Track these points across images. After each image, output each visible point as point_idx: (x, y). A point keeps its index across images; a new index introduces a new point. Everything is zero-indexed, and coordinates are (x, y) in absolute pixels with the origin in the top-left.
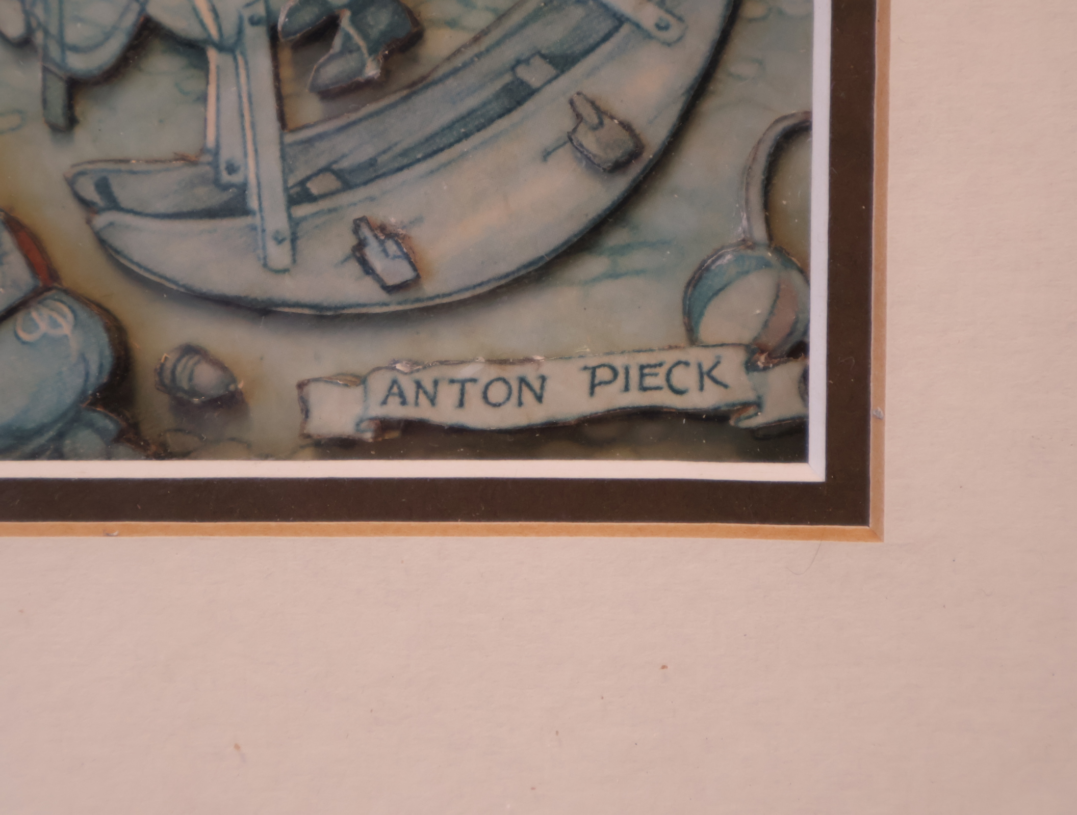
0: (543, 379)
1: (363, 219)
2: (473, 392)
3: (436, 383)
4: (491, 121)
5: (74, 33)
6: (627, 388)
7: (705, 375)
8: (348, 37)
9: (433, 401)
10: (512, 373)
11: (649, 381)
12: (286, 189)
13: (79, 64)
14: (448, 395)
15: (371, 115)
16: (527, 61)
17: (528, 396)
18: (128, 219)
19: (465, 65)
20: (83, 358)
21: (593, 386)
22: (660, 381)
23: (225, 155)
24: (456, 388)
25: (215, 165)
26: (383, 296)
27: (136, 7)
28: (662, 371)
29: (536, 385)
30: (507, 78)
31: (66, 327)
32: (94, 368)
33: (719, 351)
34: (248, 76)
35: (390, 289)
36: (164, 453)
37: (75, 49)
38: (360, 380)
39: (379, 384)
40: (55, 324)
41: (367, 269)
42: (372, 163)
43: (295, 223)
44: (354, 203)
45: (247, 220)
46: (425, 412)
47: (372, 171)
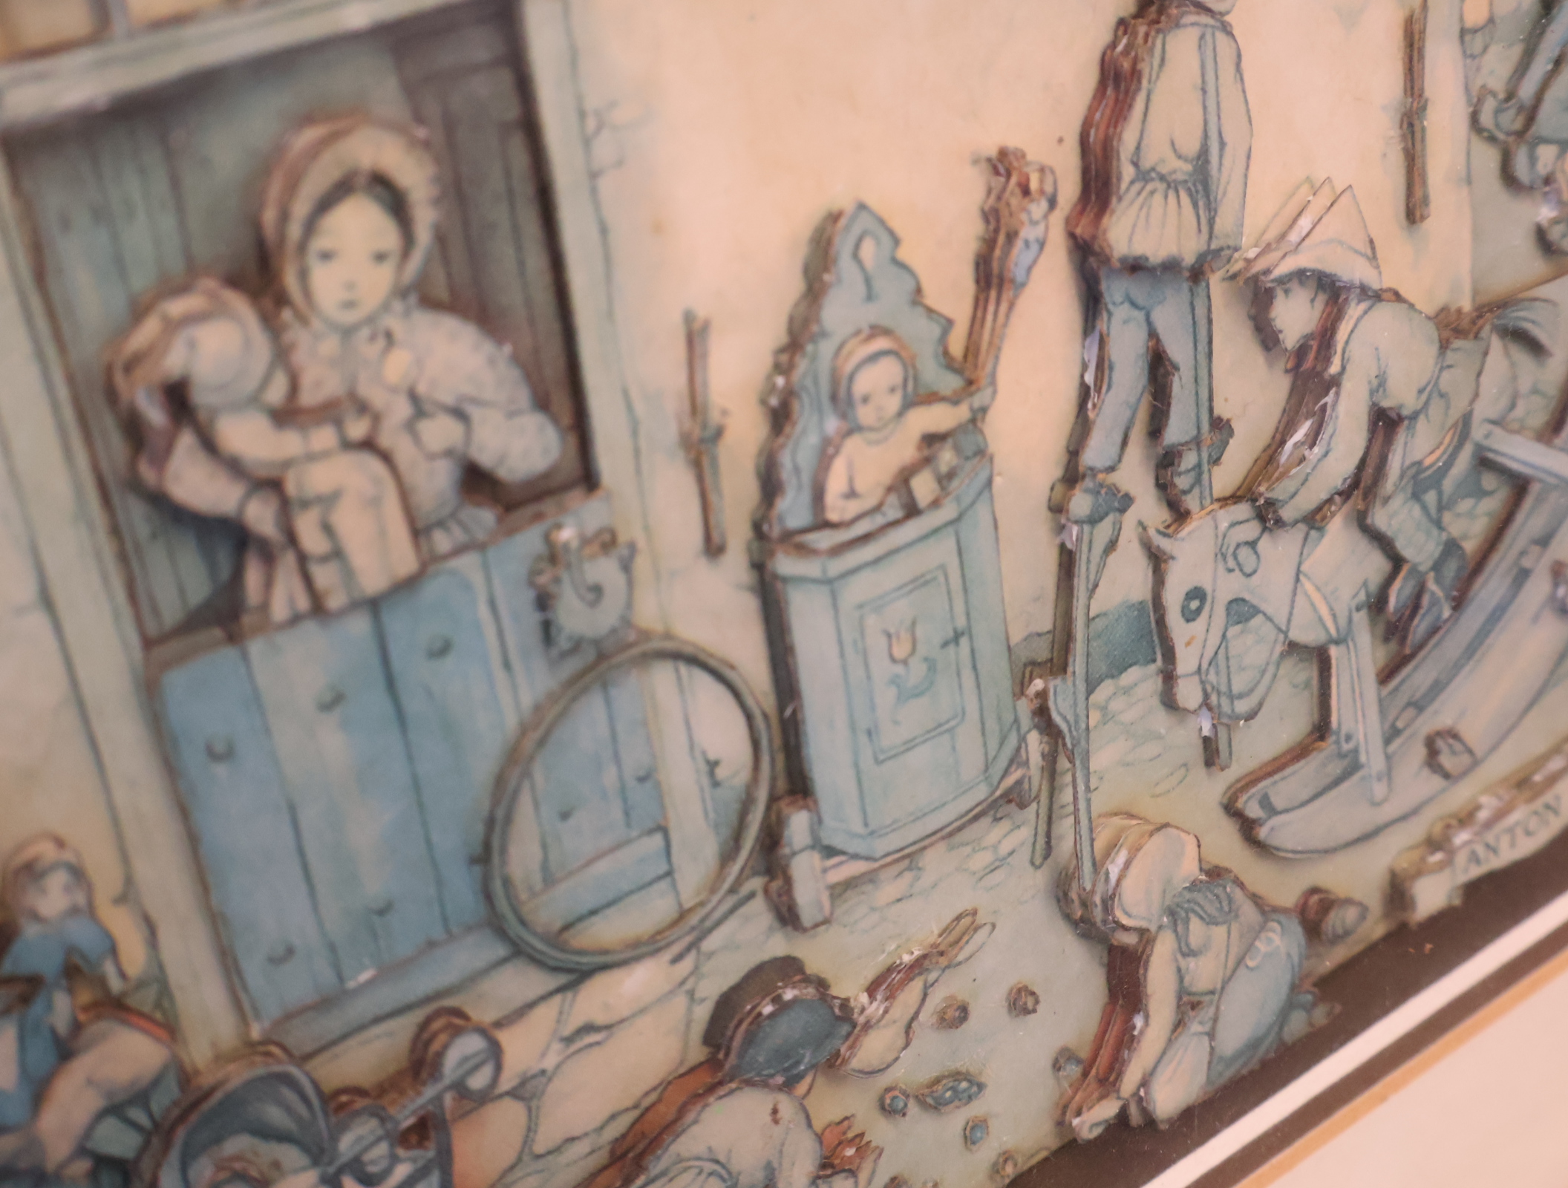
1: (1435, 732)
4: (1508, 609)
8: (1433, 594)
9: (1495, 852)
10: (1541, 804)
12: (1384, 735)
14: (1504, 842)
16: (1526, 551)
17: (1549, 816)
18: (1283, 818)
20: (1289, 955)
23: (1343, 732)
24: (1509, 835)
25: (1337, 741)
26: (1444, 784)
27: (1281, 637)
30: (1516, 569)
34: (1356, 656)
39: (1461, 858)
40: (1270, 941)
42: (1435, 683)
43: (1388, 758)
44: (1425, 722)
45: (1361, 774)
46: (1493, 864)
47: (1436, 689)
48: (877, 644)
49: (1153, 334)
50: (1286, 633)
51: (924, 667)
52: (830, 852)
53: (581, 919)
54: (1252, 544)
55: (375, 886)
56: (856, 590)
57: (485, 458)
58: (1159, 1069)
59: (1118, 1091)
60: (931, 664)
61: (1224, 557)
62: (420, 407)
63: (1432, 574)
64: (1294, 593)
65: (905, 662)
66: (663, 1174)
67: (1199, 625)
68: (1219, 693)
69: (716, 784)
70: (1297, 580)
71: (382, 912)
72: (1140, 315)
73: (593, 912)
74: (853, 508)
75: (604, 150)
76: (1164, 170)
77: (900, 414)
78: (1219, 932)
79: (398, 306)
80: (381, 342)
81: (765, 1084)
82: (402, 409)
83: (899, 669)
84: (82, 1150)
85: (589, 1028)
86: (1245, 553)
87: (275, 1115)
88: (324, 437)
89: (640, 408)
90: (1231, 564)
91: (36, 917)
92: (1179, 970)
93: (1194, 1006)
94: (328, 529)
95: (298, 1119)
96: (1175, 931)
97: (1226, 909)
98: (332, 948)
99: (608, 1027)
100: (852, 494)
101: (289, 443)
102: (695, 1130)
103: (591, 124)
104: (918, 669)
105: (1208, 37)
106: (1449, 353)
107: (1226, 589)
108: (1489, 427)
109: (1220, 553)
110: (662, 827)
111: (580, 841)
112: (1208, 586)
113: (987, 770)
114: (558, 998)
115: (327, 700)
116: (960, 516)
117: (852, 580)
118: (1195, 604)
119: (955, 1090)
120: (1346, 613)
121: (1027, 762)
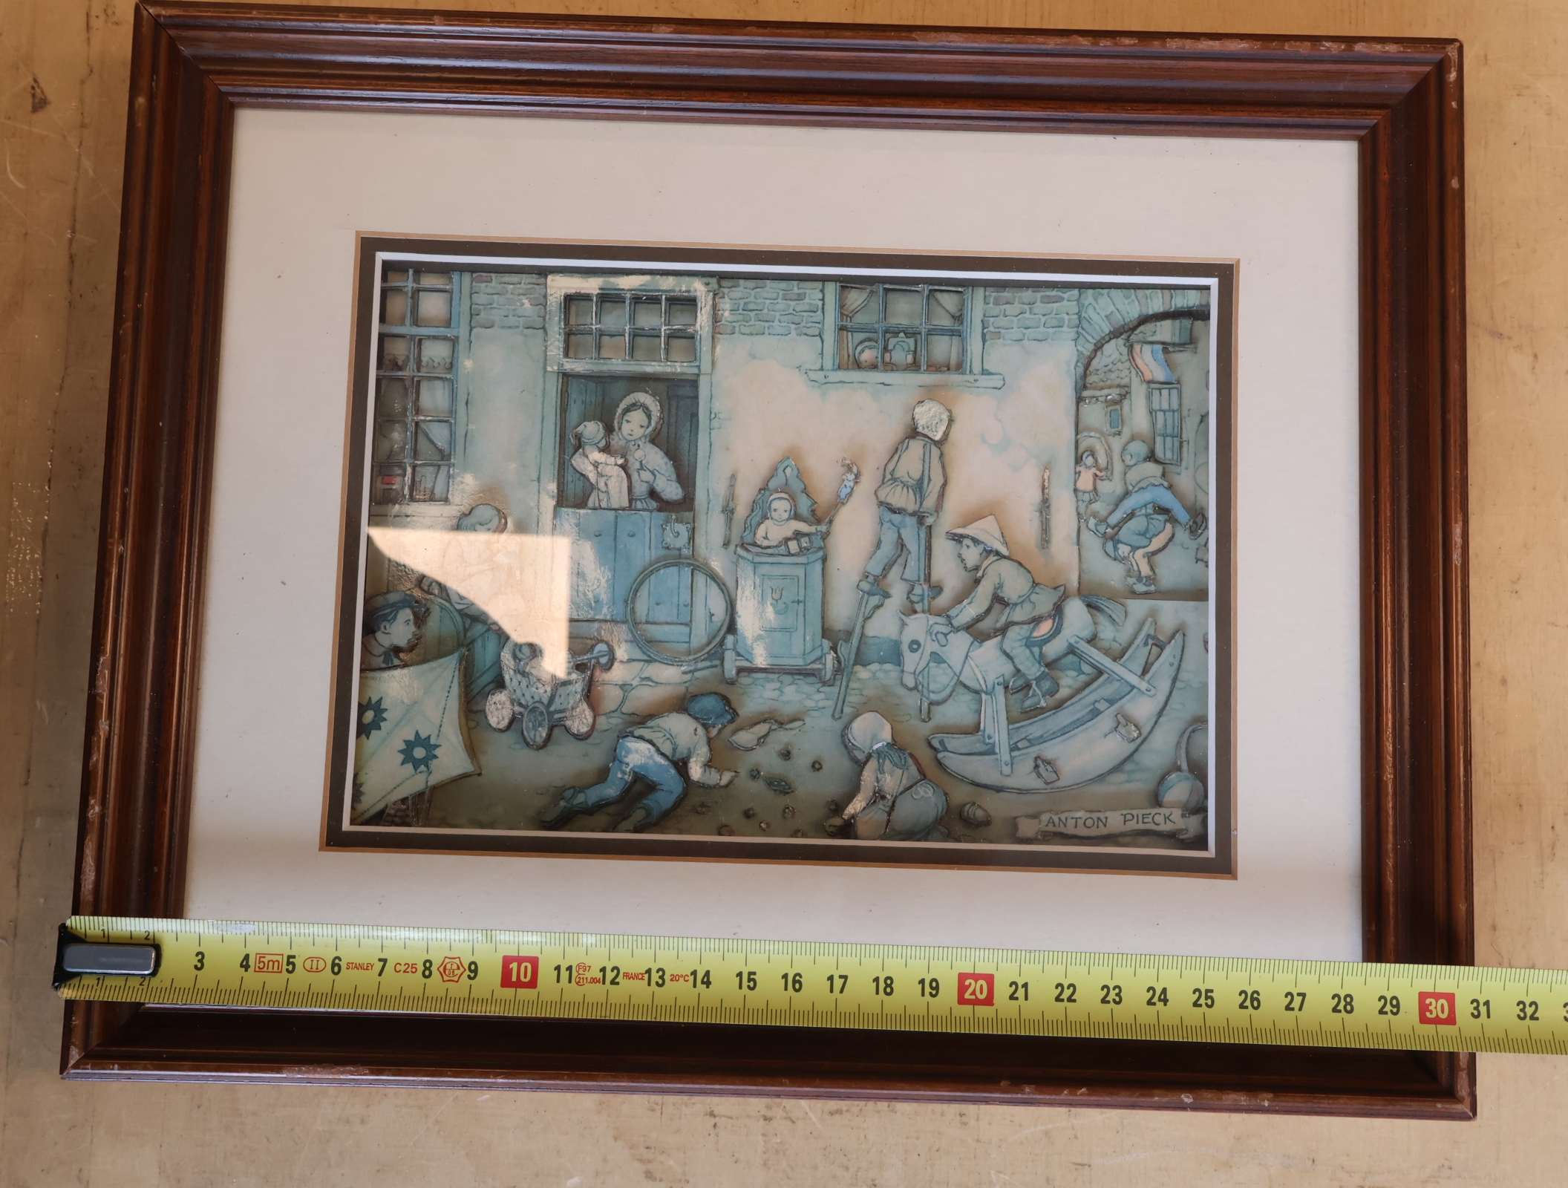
0: (1106, 818)
1: (1039, 757)
2: (1080, 822)
3: (1066, 819)
4: (1085, 723)
5: (932, 687)
6: (1137, 823)
7: (1167, 818)
8: (1035, 690)
9: (1065, 825)
10: (1095, 815)
11: (1146, 820)
12: (1010, 745)
13: (934, 697)
14: (1071, 823)
15: (1041, 719)
16: (1099, 702)
17: (1100, 824)
18: (951, 755)
19: (1076, 702)
20: (936, 805)
21: (1125, 821)
22: (1150, 820)
23: (987, 732)
24: (1074, 821)
25: (983, 736)
26: (1044, 786)
27: (956, 678)
28: (1151, 816)
29: (1104, 821)
30: (1092, 707)
31: (930, 793)
32: (940, 810)
33: (1172, 809)
34: (997, 704)
35: (1047, 783)
37: (933, 692)
38: (1035, 816)
39: (1045, 817)
40: (926, 793)
41: (1039, 775)
42: (1042, 736)
43: (1012, 758)
44: (1034, 751)
45: (996, 756)
46: (1062, 829)
47: (1042, 740)
48: (768, 591)
49: (900, 537)
50: (959, 677)
51: (784, 606)
52: (739, 654)
53: (657, 641)
54: (945, 635)
56: (763, 570)
57: (658, 489)
60: (787, 607)
61: (931, 635)
63: (1035, 682)
64: (964, 663)
65: (777, 601)
66: (652, 727)
67: (917, 655)
68: (923, 686)
69: (711, 621)
70: (966, 658)
71: (595, 602)
72: (896, 529)
74: (765, 543)
75: (715, 423)
77: (787, 520)
80: (636, 447)
82: (637, 465)
83: (774, 602)
85: (648, 679)
86: (940, 636)
89: (711, 497)
90: (934, 638)
94: (606, 484)
96: (878, 761)
98: (579, 605)
99: (656, 683)
100: (766, 538)
102: (665, 719)
103: (713, 416)
104: (780, 605)
106: (1037, 588)
107: (930, 646)
108: (1078, 639)
109: (929, 632)
110: (688, 624)
111: (661, 614)
112: (922, 642)
113: (804, 655)
114: (642, 663)
115: (597, 534)
116: (808, 563)
117: (763, 566)
118: (915, 646)
119: (779, 784)
120: (992, 683)
121: (825, 664)
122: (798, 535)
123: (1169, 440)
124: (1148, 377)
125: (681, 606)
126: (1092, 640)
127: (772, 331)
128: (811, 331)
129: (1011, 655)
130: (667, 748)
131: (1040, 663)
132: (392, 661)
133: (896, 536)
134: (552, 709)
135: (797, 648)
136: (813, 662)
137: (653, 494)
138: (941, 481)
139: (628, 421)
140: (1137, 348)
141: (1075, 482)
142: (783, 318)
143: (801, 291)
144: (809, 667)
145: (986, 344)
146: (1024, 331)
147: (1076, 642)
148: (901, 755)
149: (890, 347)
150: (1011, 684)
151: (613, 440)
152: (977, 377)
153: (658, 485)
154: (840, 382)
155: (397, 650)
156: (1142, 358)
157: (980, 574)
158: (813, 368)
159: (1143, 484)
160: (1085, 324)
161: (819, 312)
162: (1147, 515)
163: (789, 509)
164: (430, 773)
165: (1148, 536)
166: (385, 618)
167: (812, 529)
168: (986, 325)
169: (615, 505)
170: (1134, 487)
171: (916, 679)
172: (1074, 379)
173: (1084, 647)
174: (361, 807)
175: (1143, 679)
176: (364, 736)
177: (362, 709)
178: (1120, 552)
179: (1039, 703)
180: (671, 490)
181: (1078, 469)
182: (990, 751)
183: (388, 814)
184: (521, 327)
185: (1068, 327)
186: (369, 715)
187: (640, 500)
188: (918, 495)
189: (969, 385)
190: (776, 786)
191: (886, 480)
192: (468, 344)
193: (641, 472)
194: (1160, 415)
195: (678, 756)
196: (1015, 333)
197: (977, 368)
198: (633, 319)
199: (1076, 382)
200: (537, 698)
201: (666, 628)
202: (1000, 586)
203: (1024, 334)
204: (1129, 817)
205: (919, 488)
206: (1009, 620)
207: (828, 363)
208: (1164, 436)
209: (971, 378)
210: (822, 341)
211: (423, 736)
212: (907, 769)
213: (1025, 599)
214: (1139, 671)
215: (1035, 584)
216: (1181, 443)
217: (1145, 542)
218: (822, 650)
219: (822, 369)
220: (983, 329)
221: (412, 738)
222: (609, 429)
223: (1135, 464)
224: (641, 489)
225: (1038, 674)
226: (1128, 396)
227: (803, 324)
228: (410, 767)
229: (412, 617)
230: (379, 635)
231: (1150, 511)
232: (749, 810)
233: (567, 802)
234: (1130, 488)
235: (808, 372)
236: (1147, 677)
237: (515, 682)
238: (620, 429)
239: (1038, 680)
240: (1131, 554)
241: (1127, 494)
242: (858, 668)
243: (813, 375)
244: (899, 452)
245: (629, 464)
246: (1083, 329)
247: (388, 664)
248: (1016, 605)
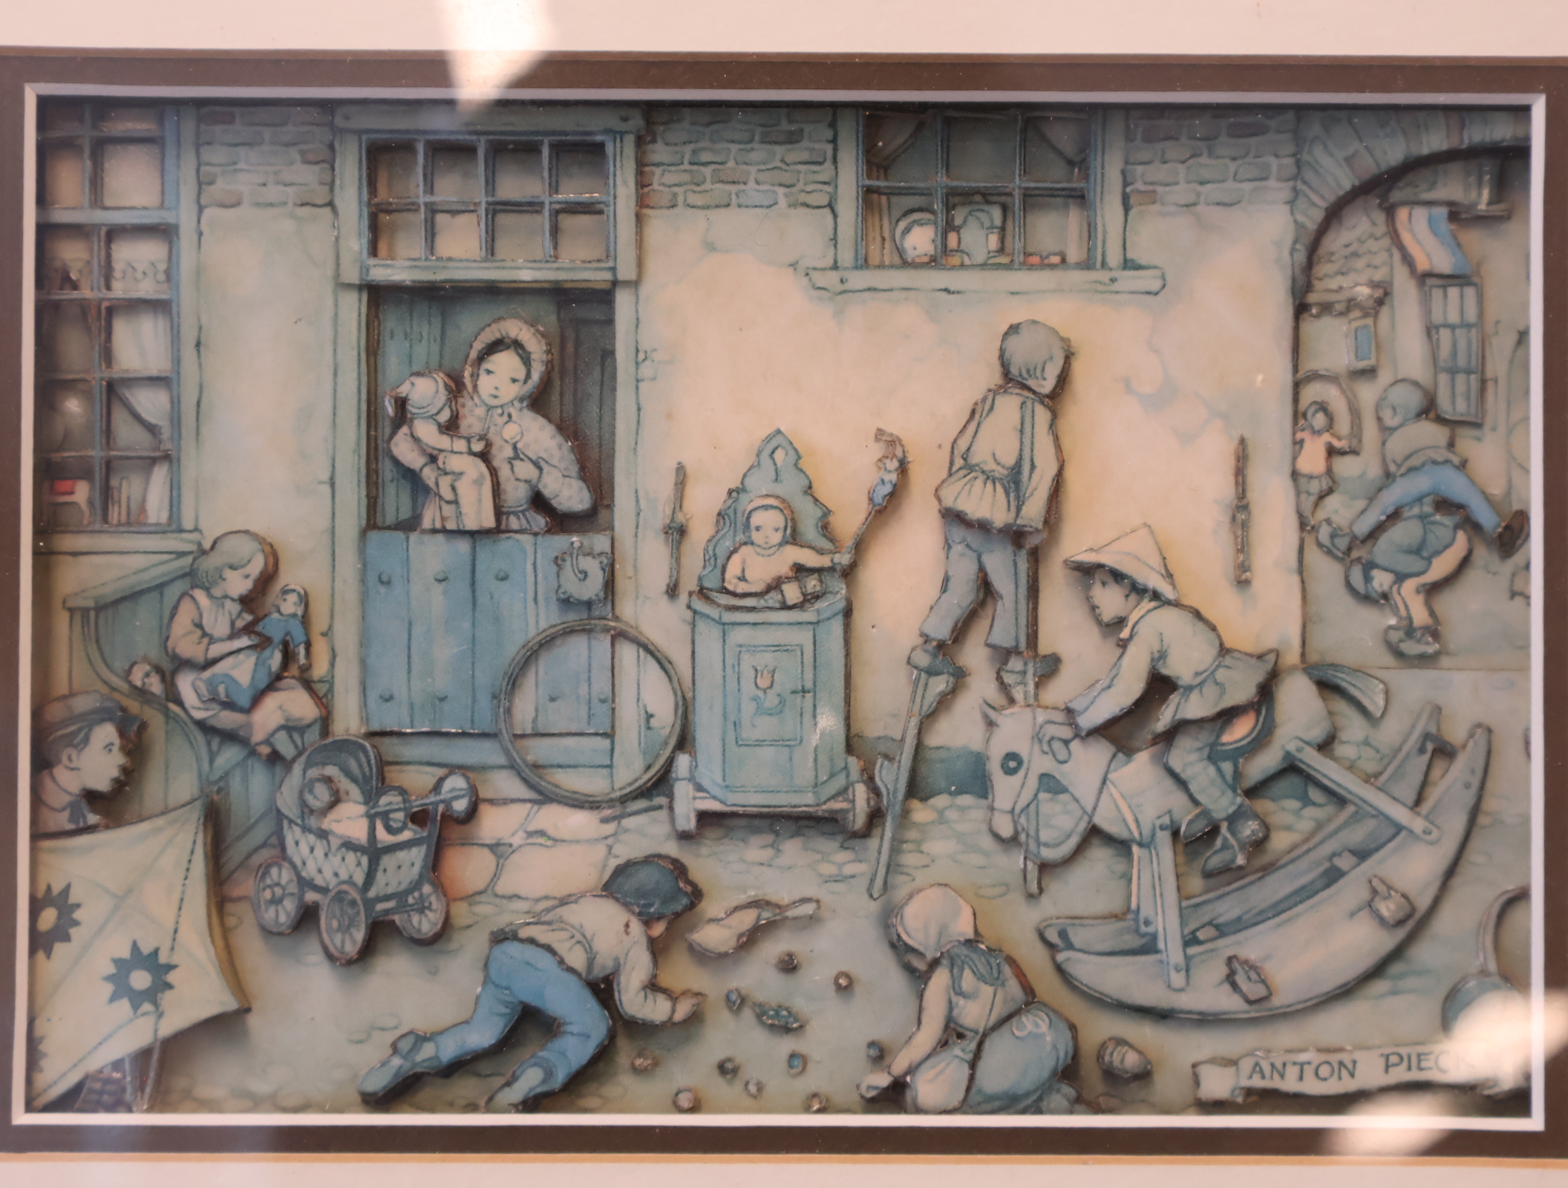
0: (1354, 1062)
1: (1235, 957)
2: (1309, 1071)
3: (1284, 1065)
4: (1316, 893)
5: (1044, 835)
6: (1409, 1068)
8: (1225, 839)
9: (1282, 1076)
10: (1334, 1058)
11: (1423, 1063)
12: (1183, 937)
13: (1049, 854)
14: (1292, 1072)
15: (1239, 889)
16: (1340, 854)
17: (1344, 1073)
18: (1080, 955)
19: (1299, 857)
20: (1055, 1047)
21: (1387, 1067)
22: (1431, 1063)
23: (1143, 915)
24: (1297, 1069)
25: (1136, 920)
26: (1245, 1006)
27: (1086, 818)
28: (1432, 1057)
29: (1350, 1066)
30: (1327, 865)
31: (1044, 1027)
32: (1062, 1055)
34: (1159, 864)
35: (1250, 1002)
36: (1097, 1110)
37: (1046, 845)
38: (1232, 1062)
39: (1246, 1065)
40: (1037, 1025)
41: (1235, 986)
42: (1239, 919)
43: (1188, 959)
44: (1228, 946)
45: (1158, 957)
46: (1276, 1083)
47: (1239, 925)
48: (748, 674)
50: (1091, 817)
51: (776, 700)
52: (699, 788)
53: (552, 766)
54: (1066, 742)
55: (441, 683)
56: (738, 636)
57: (547, 492)
58: (924, 1067)
59: (889, 1067)
60: (782, 702)
61: (1040, 741)
62: (517, 455)
64: (1100, 792)
65: (765, 691)
66: (549, 923)
67: (1016, 780)
68: (1028, 835)
69: (649, 728)
70: (1104, 782)
71: (442, 699)
72: (974, 555)
73: (560, 766)
74: (742, 587)
75: (646, 370)
76: (985, 468)
77: (781, 545)
78: (987, 991)
79: (517, 404)
80: (505, 418)
81: (626, 905)
82: (508, 452)
83: (760, 694)
84: (267, 742)
85: (542, 833)
86: (1057, 746)
87: (353, 765)
88: (460, 445)
89: (642, 502)
90: (1046, 748)
91: (279, 611)
92: (950, 1002)
93: (960, 1036)
94: (453, 489)
95: (364, 775)
96: (951, 971)
97: (995, 975)
98: (412, 706)
99: (555, 840)
100: (742, 579)
101: (444, 442)
103: (641, 356)
104: (771, 700)
105: (1029, 403)
106: (1227, 657)
107: (1039, 763)
108: (1301, 744)
109: (1037, 737)
110: (610, 735)
111: (558, 718)
112: (1025, 756)
113: (816, 786)
114: (529, 805)
115: (440, 577)
116: (818, 622)
117: (738, 629)
118: (1012, 764)
119: (777, 1013)
120: (1150, 826)
121: (853, 801)
122: (800, 571)
123: (1460, 378)
124: (1422, 265)
125: (595, 700)
126: (1325, 746)
127: (743, 200)
128: (813, 199)
129: (1183, 776)
130: (577, 959)
131: (1234, 791)
132: (85, 818)
133: (975, 567)
134: (372, 893)
135: (805, 773)
136: (833, 797)
137: (539, 502)
138: (1053, 470)
139: (489, 372)
140: (1402, 214)
141: (1294, 459)
142: (762, 177)
143: (793, 128)
144: (824, 807)
145: (1132, 213)
146: (1199, 188)
147: (1299, 750)
148: (992, 960)
149: (958, 222)
150: (1183, 829)
151: (463, 406)
152: (1115, 274)
153: (545, 486)
154: (869, 289)
155: (92, 797)
156: (1411, 231)
157: (1125, 634)
158: (819, 264)
159: (1415, 462)
160: (1309, 175)
161: (828, 164)
162: (1422, 517)
163: (782, 525)
164: (160, 1015)
165: (1425, 554)
166: (69, 741)
167: (824, 561)
168: (1129, 179)
169: (471, 524)
170: (1399, 466)
171: (1015, 823)
172: (1289, 273)
173: (1312, 759)
174: (41, 1080)
175: (1418, 814)
176: (41, 955)
177: (36, 907)
178: (1376, 584)
179: (1233, 861)
180: (571, 495)
181: (1299, 436)
182: (1149, 947)
183: (91, 1091)
184: (291, 204)
185: (1279, 179)
186: (48, 918)
187: (515, 513)
188: (1012, 495)
189: (1101, 288)
190: (772, 1017)
191: (954, 469)
192: (195, 239)
193: (516, 463)
194: (1445, 335)
195: (598, 972)
196: (1181, 192)
197: (1114, 258)
198: (491, 184)
199: (1294, 280)
200: (344, 876)
201: (570, 741)
202: (1163, 655)
203: (1198, 195)
204: (1394, 1059)
205: (1014, 481)
206: (1179, 716)
207: (846, 257)
208: (1453, 371)
209: (1104, 276)
210: (835, 216)
211: (146, 949)
212: (1003, 985)
213: (1205, 679)
214: (1410, 797)
215: (1224, 651)
216: (1483, 382)
217: (1417, 564)
218: (848, 776)
219: (835, 267)
220: (1126, 184)
221: (125, 953)
222: (456, 388)
223: (1401, 425)
224: (516, 494)
225: (1231, 810)
226: (1387, 300)
227: (800, 186)
228: (124, 1005)
229: (117, 741)
230: (61, 773)
231: (1428, 509)
232: (729, 1060)
233: (405, 1057)
234: (1393, 468)
235: (811, 272)
236: (1425, 808)
237: (304, 849)
238: (475, 387)
239: (1233, 819)
240: (1395, 588)
241: (1388, 476)
242: (915, 804)
243: (820, 279)
244: (977, 416)
245: (494, 451)
246: (1304, 182)
247: (77, 823)
248: (1190, 689)
